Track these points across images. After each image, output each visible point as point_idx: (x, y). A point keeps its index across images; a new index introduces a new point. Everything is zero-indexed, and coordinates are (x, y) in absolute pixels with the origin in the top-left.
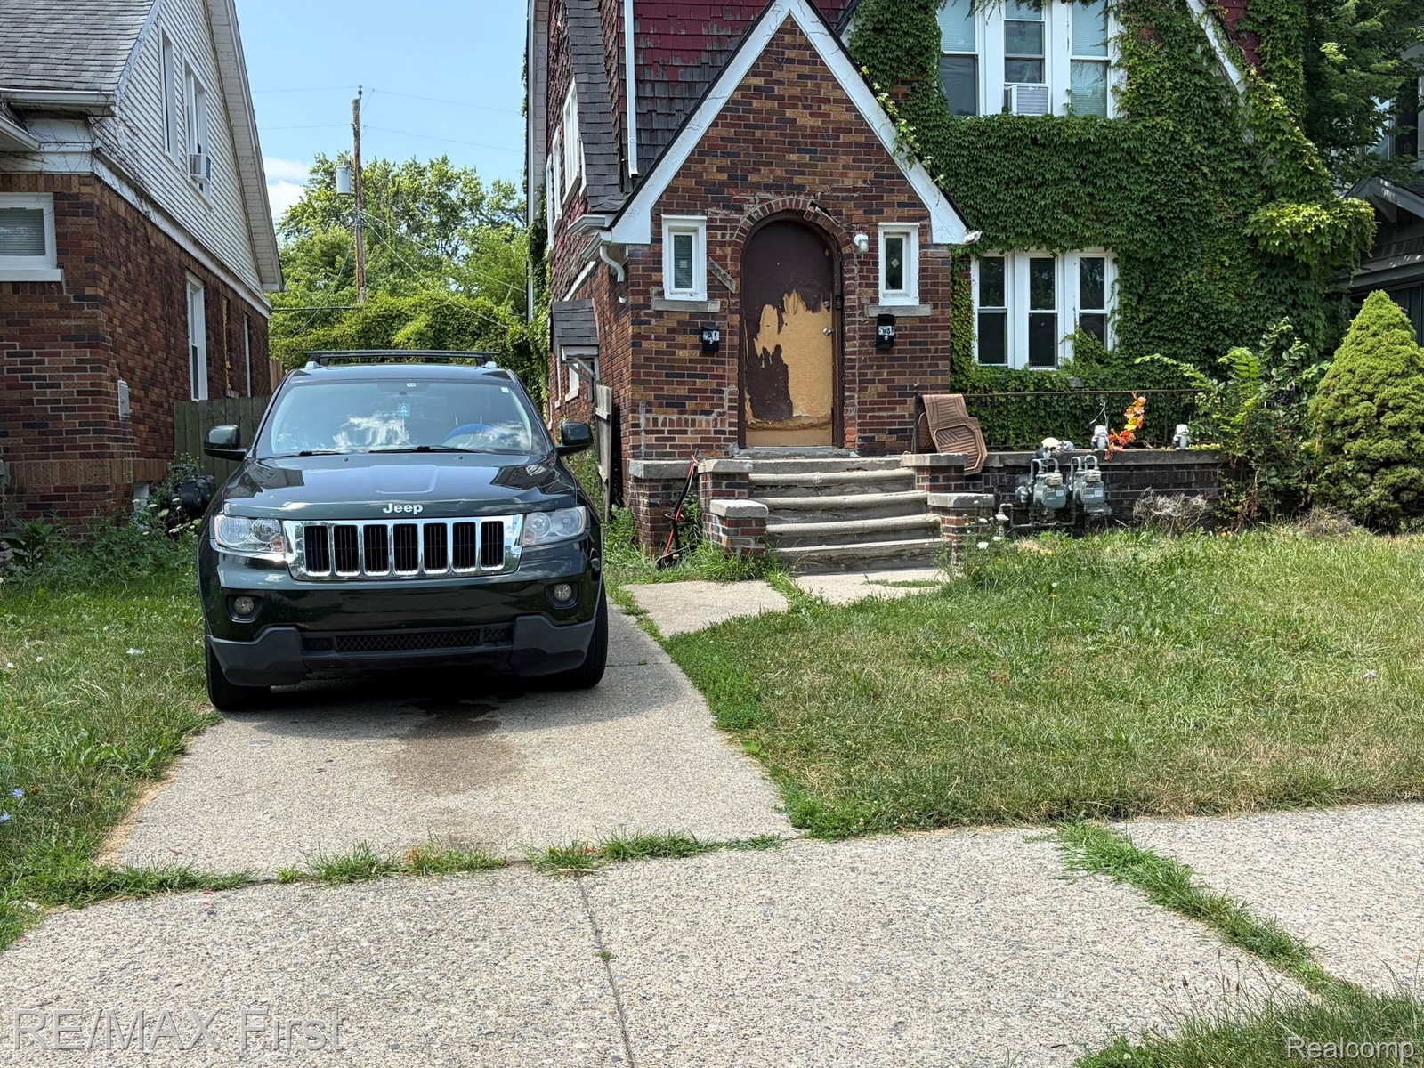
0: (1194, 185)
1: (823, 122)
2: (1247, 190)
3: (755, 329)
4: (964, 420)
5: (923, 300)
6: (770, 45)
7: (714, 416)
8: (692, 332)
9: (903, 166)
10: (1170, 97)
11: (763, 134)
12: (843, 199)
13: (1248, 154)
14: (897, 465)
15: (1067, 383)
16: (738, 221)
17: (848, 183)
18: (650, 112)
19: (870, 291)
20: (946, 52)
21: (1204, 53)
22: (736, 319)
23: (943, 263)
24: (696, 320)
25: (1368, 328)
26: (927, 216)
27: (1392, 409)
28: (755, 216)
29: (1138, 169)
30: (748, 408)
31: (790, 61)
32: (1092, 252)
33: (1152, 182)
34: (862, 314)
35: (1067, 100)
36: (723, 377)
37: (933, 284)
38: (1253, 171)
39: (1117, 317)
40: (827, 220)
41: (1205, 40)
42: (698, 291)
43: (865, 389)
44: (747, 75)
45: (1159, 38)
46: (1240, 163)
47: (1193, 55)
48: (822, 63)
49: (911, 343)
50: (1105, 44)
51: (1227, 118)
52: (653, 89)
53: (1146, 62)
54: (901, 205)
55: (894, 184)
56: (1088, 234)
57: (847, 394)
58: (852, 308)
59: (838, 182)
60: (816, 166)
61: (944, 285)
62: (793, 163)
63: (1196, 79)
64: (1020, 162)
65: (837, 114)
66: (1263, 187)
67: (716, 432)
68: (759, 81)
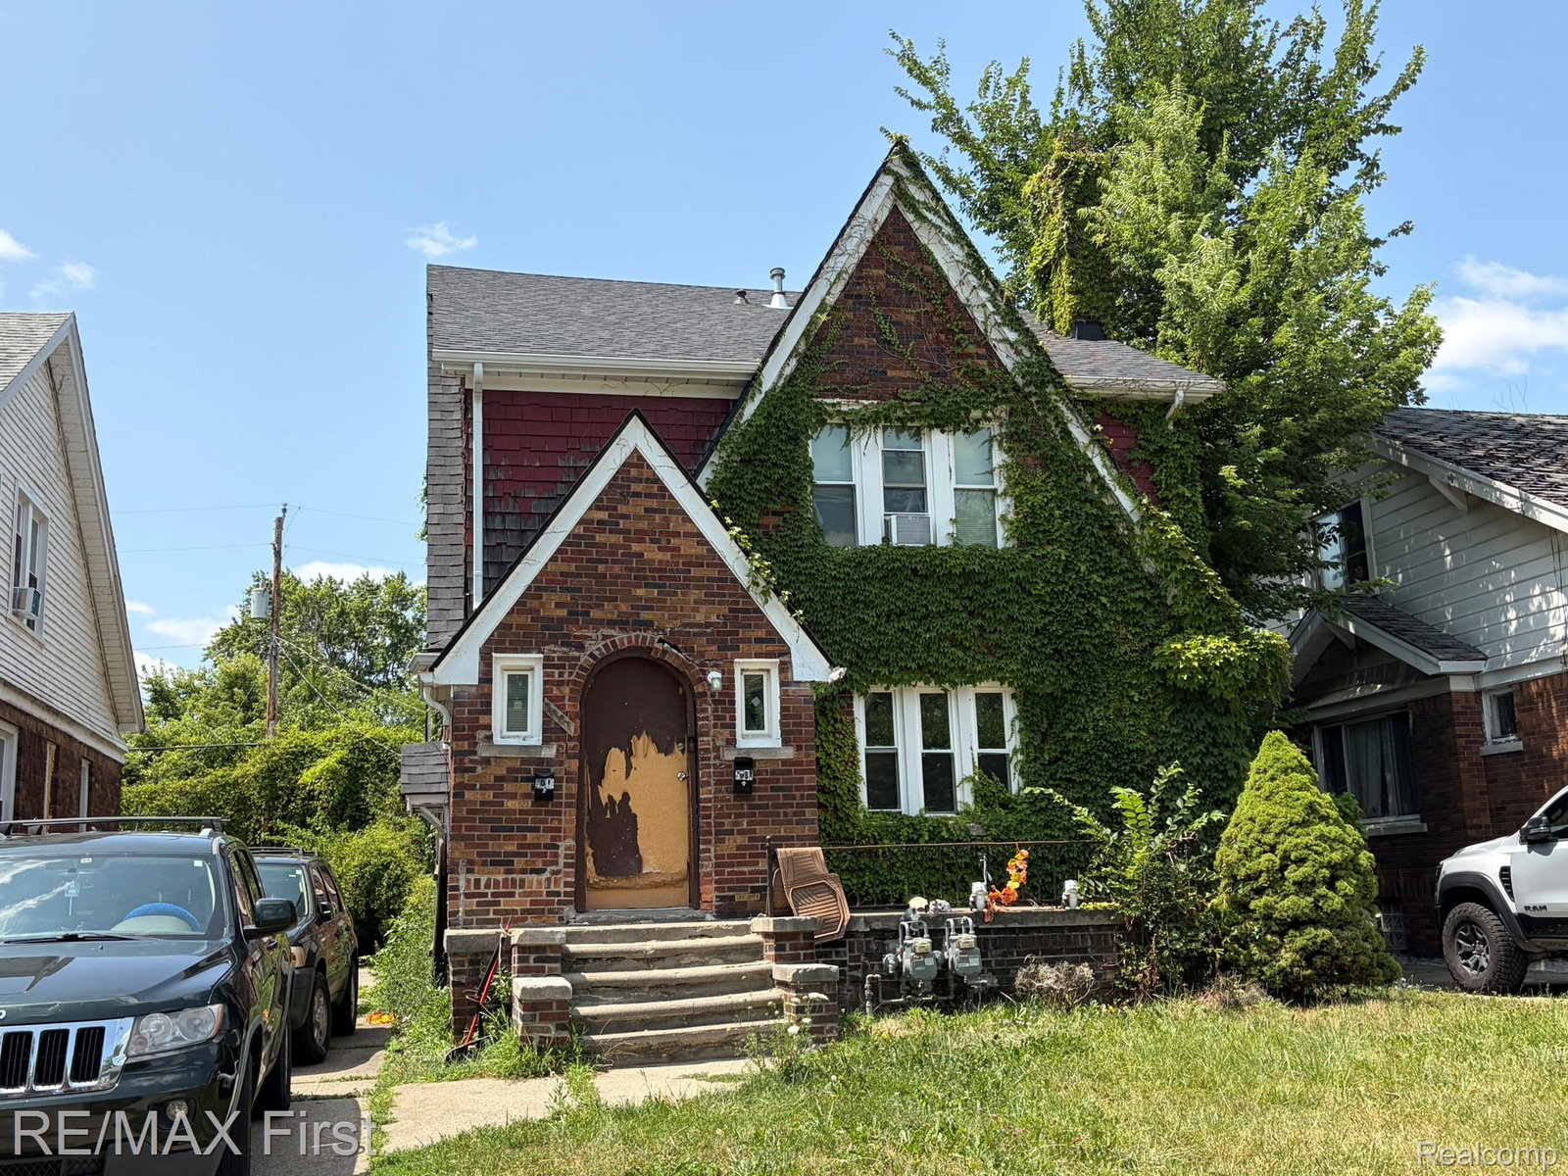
0: (1093, 616)
1: (672, 556)
2: (1152, 621)
3: (599, 776)
4: (823, 877)
5: (786, 742)
6: (615, 478)
7: (547, 874)
8: (524, 780)
9: (758, 600)
10: (1060, 527)
11: (607, 569)
12: (695, 634)
13: (1151, 584)
14: (746, 930)
15: (967, 831)
16: (578, 659)
17: (700, 618)
18: (500, 544)
19: (726, 732)
20: (818, 482)
21: (1094, 482)
22: (574, 764)
23: (805, 702)
24: (531, 767)
25: (1265, 771)
26: (788, 653)
27: (1295, 862)
28: (597, 653)
29: (1031, 599)
30: (590, 864)
31: (637, 495)
32: (988, 687)
33: (1046, 613)
34: (717, 757)
35: (952, 529)
36: (559, 830)
37: (795, 724)
38: (1156, 601)
39: (1020, 757)
40: (676, 657)
41: (1093, 469)
42: (533, 735)
43: (722, 841)
44: (590, 508)
45: (1046, 467)
46: (1141, 593)
47: (1082, 484)
48: (671, 497)
49: (773, 789)
50: (991, 472)
51: (1124, 548)
52: (504, 521)
53: (1033, 490)
54: (758, 640)
55: (749, 619)
56: (979, 668)
57: (702, 847)
58: (707, 750)
59: (689, 617)
60: (665, 601)
61: (808, 725)
62: (640, 598)
63: (1088, 507)
64: (900, 594)
65: (688, 548)
66: (1170, 618)
67: (549, 894)
68: (604, 515)
